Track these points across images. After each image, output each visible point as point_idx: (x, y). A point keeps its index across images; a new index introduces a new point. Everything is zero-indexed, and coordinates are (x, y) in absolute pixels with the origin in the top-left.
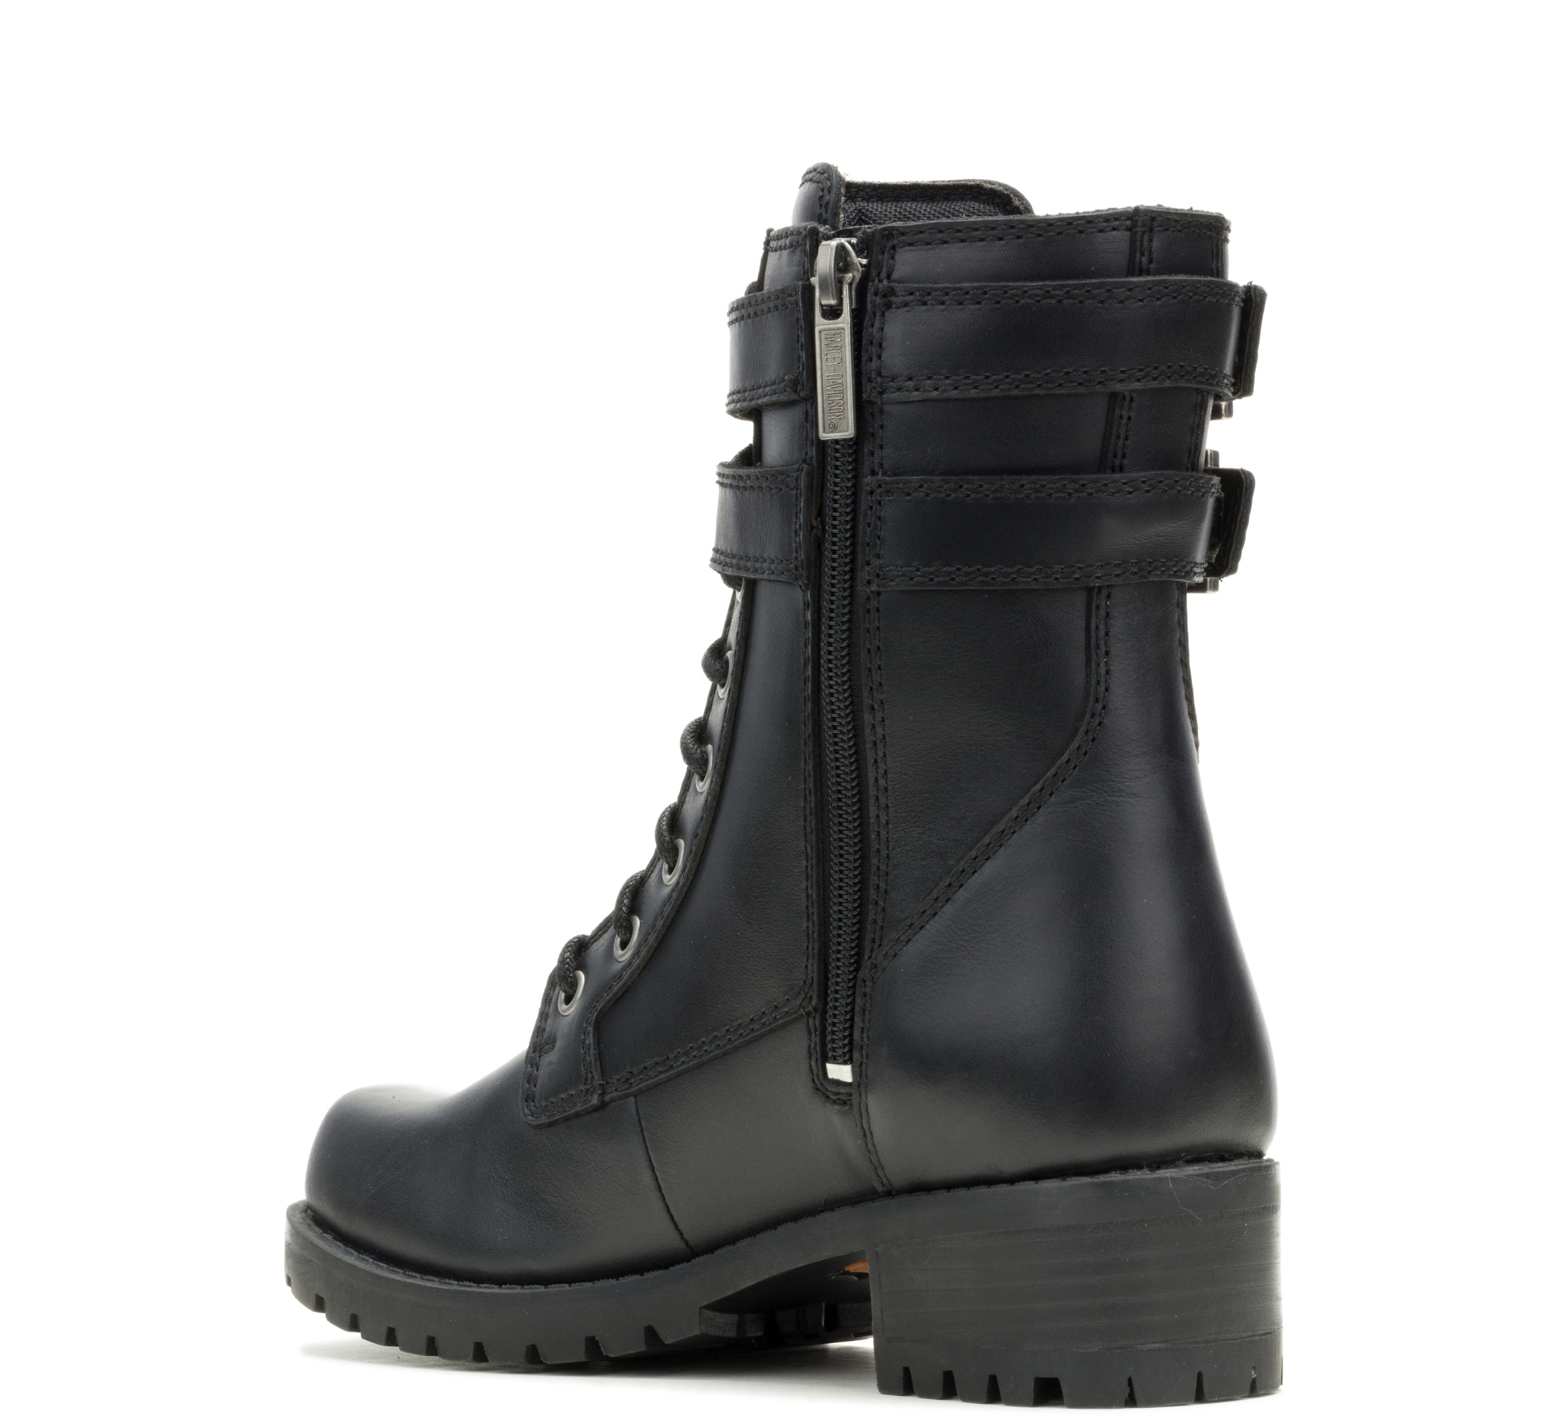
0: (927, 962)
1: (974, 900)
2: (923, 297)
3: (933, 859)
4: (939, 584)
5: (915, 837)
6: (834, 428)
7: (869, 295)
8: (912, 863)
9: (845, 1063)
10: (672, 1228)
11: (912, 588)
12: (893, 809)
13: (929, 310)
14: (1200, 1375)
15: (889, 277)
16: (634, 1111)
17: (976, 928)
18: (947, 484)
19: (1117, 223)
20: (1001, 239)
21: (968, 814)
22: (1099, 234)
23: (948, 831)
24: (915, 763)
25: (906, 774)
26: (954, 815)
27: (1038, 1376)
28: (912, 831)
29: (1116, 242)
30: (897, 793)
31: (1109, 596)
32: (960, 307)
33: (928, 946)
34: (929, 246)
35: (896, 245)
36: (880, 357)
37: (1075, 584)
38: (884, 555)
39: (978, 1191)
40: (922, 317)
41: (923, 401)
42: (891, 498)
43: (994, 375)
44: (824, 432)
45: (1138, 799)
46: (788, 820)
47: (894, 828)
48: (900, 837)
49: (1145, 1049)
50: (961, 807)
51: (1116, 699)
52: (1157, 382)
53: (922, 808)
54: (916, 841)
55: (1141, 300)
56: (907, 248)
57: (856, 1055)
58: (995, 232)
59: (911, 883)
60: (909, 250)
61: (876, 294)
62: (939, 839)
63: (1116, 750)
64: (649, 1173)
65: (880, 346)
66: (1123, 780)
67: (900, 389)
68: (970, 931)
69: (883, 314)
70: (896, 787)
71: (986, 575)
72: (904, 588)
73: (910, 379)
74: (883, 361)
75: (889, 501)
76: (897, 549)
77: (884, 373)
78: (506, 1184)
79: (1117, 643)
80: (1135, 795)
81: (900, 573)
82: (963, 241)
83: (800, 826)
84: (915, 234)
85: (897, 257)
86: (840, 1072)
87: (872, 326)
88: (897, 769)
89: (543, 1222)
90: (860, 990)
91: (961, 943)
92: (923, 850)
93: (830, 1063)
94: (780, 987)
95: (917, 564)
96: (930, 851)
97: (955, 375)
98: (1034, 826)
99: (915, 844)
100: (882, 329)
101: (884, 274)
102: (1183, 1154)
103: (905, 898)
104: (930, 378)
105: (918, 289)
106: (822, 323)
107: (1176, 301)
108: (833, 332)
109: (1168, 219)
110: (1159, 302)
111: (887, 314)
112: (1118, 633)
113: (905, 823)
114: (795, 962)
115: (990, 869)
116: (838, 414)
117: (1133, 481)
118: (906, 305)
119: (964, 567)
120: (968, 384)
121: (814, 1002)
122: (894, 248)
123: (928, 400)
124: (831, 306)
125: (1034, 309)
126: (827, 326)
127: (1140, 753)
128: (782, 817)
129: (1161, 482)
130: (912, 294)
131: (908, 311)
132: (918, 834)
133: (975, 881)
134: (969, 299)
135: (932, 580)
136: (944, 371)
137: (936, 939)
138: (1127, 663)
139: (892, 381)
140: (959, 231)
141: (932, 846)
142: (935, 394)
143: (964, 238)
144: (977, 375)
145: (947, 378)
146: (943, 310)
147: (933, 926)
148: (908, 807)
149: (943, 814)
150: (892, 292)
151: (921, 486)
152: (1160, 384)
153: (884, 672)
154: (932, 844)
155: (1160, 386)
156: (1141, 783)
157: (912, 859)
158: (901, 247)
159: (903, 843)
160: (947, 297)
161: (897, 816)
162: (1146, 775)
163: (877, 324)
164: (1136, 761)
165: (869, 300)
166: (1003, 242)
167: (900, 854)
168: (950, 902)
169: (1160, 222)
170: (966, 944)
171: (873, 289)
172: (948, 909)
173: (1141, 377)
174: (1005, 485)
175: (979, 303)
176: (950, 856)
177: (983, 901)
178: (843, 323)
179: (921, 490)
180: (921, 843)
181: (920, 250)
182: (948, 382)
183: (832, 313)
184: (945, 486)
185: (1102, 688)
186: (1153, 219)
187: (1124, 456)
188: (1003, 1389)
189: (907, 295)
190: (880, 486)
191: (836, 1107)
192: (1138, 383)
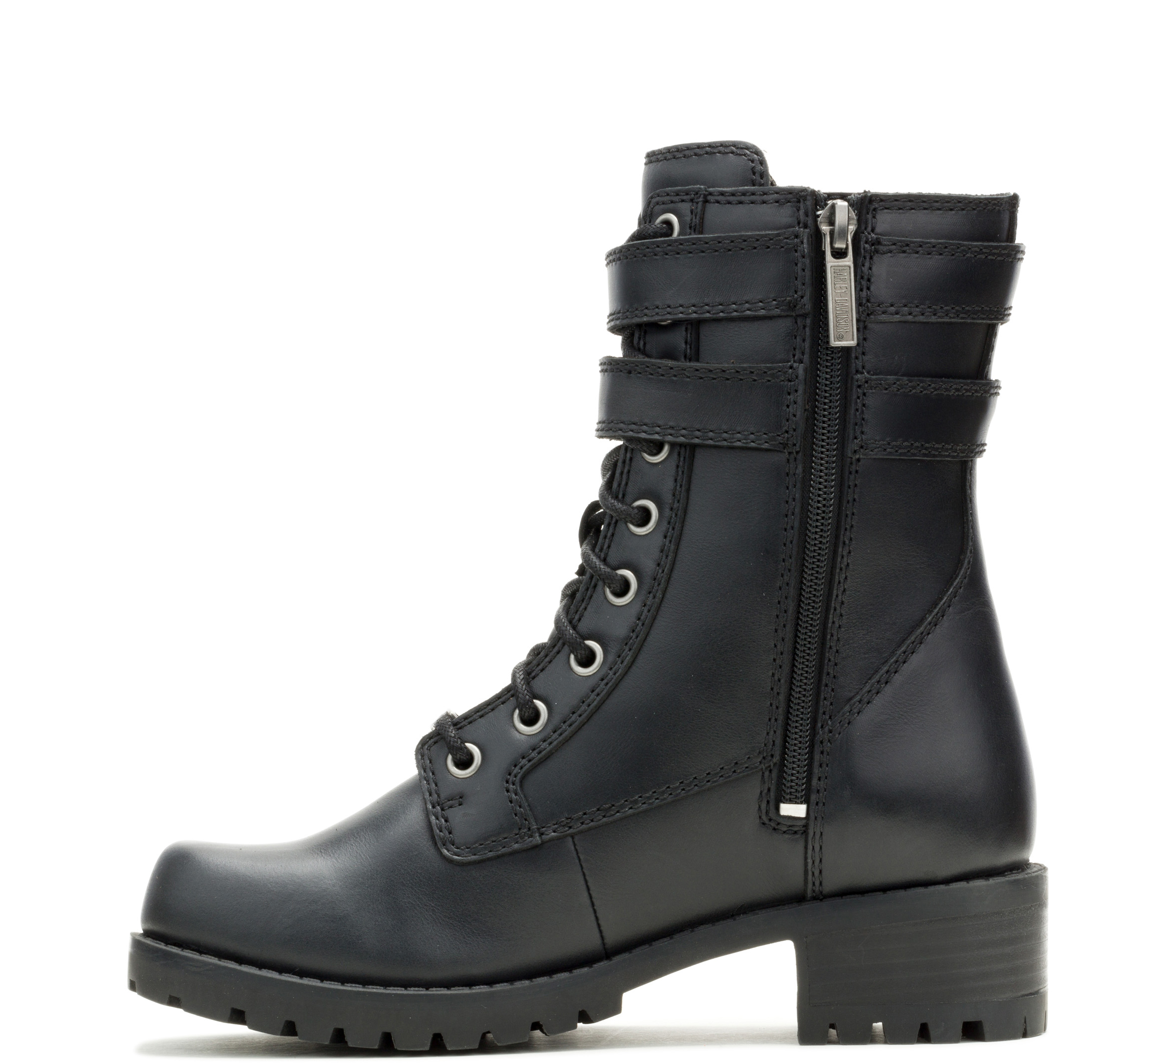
0: (877, 728)
1: (907, 682)
2: (904, 247)
3: (873, 653)
4: (901, 454)
5: (860, 637)
6: (840, 338)
7: (862, 243)
8: (857, 656)
9: (801, 803)
10: (598, 935)
11: (885, 457)
12: (846, 617)
13: (907, 257)
15: (873, 230)
16: (573, 848)
17: (911, 702)
18: (910, 382)
20: (951, 210)
21: (897, 620)
23: (883, 633)
24: (866, 584)
25: (859, 592)
26: (888, 621)
27: (966, 1021)
28: (859, 633)
30: (851, 605)
32: (929, 256)
33: (876, 716)
34: (901, 211)
35: (877, 208)
36: (868, 288)
38: (867, 432)
39: (918, 891)
40: (902, 262)
41: (900, 322)
42: (874, 391)
43: (946, 306)
44: (835, 341)
46: (759, 625)
47: (845, 631)
48: (849, 637)
50: (893, 615)
53: (867, 616)
54: (861, 640)
56: (886, 211)
57: (813, 797)
58: (949, 204)
59: (856, 670)
60: (887, 213)
61: (866, 243)
62: (877, 639)
64: (586, 894)
65: (869, 280)
67: (885, 312)
68: (907, 705)
69: (871, 258)
70: (851, 600)
71: (926, 449)
72: (881, 457)
73: (892, 305)
74: (872, 292)
75: (872, 393)
76: (876, 428)
77: (872, 300)
78: (433, 910)
81: (878, 446)
82: (925, 209)
83: (772, 629)
84: (893, 201)
85: (878, 216)
86: (795, 810)
87: (863, 265)
88: (854, 587)
89: (479, 937)
90: (817, 749)
91: (901, 713)
92: (866, 647)
93: (784, 803)
94: (742, 749)
95: (888, 439)
96: (870, 647)
97: (923, 305)
98: (942, 629)
99: (860, 642)
100: (870, 269)
101: (869, 229)
103: (852, 681)
104: (905, 306)
105: (900, 241)
106: (833, 261)
108: (840, 268)
111: (875, 258)
113: (854, 627)
114: (759, 730)
115: (915, 660)
116: (845, 328)
118: (891, 252)
119: (915, 443)
120: (930, 312)
121: (775, 760)
122: (875, 210)
123: (905, 322)
124: (841, 249)
125: (973, 261)
126: (837, 263)
128: (753, 623)
130: (894, 244)
131: (891, 257)
132: (863, 635)
133: (906, 668)
134: (935, 251)
135: (897, 451)
136: (916, 302)
137: (882, 711)
139: (879, 306)
140: (924, 202)
141: (873, 643)
142: (910, 317)
143: (927, 207)
144: (936, 306)
145: (917, 306)
146: (917, 258)
147: (878, 701)
148: (858, 616)
149: (881, 620)
150: (878, 242)
151: (895, 383)
153: (856, 517)
154: (873, 642)
157: (857, 653)
158: (881, 210)
159: (851, 641)
160: (920, 249)
161: (848, 622)
163: (867, 264)
165: (862, 247)
166: (954, 212)
167: (848, 649)
168: (888, 683)
170: (906, 714)
171: (865, 239)
172: (888, 690)
174: (942, 385)
175: (941, 254)
176: (885, 651)
177: (915, 683)
178: (849, 261)
179: (895, 386)
180: (864, 641)
181: (895, 213)
182: (918, 309)
183: (839, 254)
184: (909, 384)
188: (932, 1032)
189: (892, 245)
190: (867, 382)
191: (786, 836)
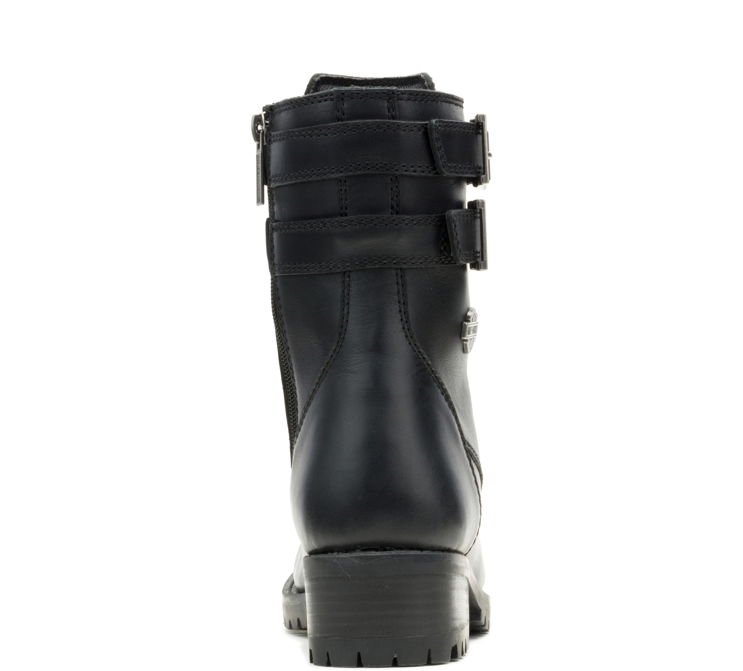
1: (306, 422)
4: (287, 272)
14: (359, 654)
19: (326, 97)
20: (290, 109)
21: (310, 381)
22: (319, 104)
26: (306, 381)
29: (326, 106)
31: (349, 276)
35: (275, 114)
37: (330, 271)
38: (275, 259)
41: (278, 187)
43: (291, 174)
45: (355, 374)
49: (336, 495)
51: (351, 326)
52: (352, 172)
55: (336, 134)
63: (348, 351)
66: (350, 365)
67: (272, 181)
71: (300, 268)
72: (279, 275)
73: (273, 177)
74: (270, 169)
76: (277, 257)
77: (270, 175)
79: (353, 298)
80: (354, 372)
84: (276, 109)
95: (281, 263)
97: (282, 174)
102: (359, 546)
104: (277, 176)
107: (356, 132)
109: (352, 93)
110: (345, 134)
112: (353, 294)
117: (346, 221)
119: (293, 264)
120: (285, 178)
127: (359, 352)
129: (362, 220)
135: (285, 271)
138: (357, 308)
140: (282, 106)
142: (278, 183)
144: (286, 174)
150: (271, 136)
151: (279, 227)
152: (354, 173)
154: (303, 395)
155: (354, 174)
156: (357, 366)
162: (360, 362)
164: (356, 356)
169: (347, 95)
173: (343, 171)
174: (300, 225)
178: (260, 152)
182: (280, 177)
184: (285, 226)
185: (345, 321)
186: (343, 94)
187: (346, 209)
192: (342, 174)
